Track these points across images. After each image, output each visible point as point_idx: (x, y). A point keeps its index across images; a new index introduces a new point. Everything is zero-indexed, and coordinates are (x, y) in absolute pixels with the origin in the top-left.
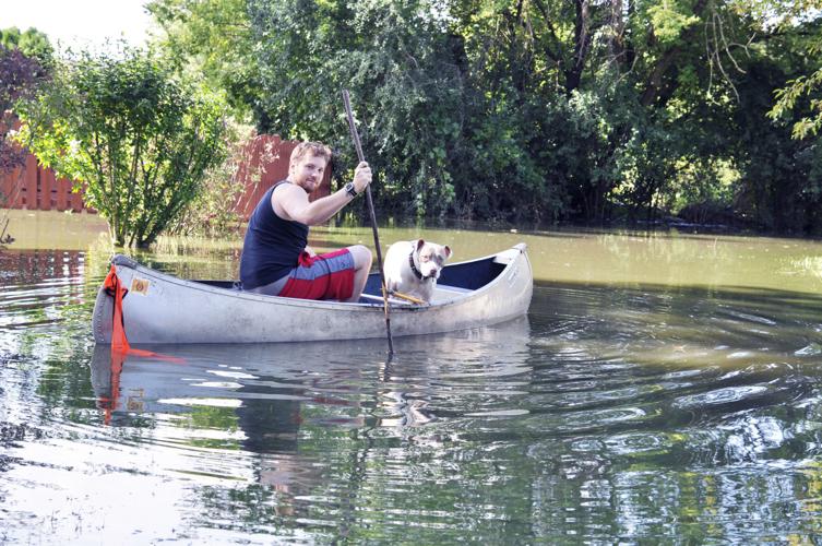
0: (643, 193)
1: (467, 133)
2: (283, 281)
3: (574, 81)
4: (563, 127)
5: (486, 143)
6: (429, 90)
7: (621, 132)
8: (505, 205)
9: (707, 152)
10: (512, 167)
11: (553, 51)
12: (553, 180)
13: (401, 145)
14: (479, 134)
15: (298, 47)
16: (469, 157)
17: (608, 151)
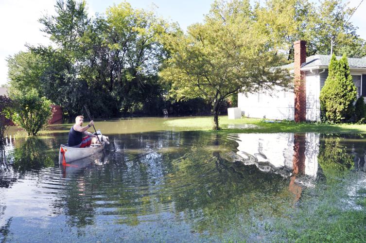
0: (126, 110)
1: (91, 101)
2: (81, 144)
3: (111, 89)
4: (111, 99)
5: (95, 103)
6: (82, 93)
7: (122, 99)
8: (100, 115)
9: (137, 101)
10: (101, 107)
11: (106, 83)
12: (109, 109)
13: (78, 104)
14: (94, 101)
15: (52, 85)
16: (92, 106)
17: (119, 103)
